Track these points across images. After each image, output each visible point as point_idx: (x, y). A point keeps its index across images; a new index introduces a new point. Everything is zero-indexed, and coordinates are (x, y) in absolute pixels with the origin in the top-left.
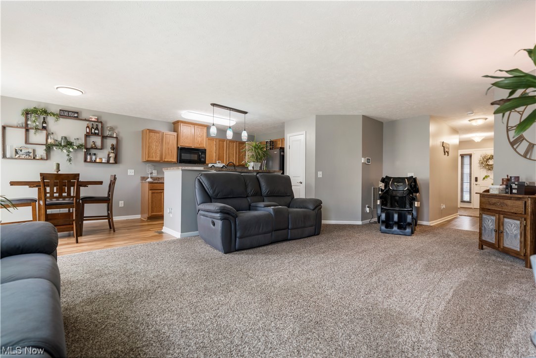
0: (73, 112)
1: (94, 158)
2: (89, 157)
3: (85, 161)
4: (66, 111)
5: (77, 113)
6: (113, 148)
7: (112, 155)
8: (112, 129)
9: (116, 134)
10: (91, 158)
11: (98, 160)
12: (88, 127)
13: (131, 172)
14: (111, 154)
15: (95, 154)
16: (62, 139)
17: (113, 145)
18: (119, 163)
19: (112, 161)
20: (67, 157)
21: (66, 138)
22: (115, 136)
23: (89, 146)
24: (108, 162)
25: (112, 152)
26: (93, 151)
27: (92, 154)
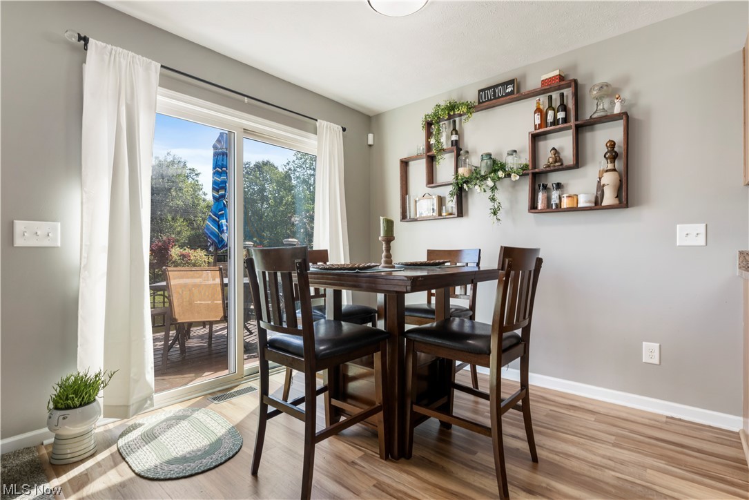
0: (502, 84)
1: (555, 195)
2: (541, 197)
3: (533, 207)
4: (488, 89)
5: (512, 82)
6: (613, 155)
7: (609, 179)
8: (609, 91)
9: (622, 106)
10: (549, 199)
11: (565, 203)
12: (538, 110)
13: (691, 235)
14: (606, 175)
15: (559, 186)
16: (482, 160)
17: (612, 144)
18: (638, 203)
19: (609, 198)
20: (491, 205)
21: (489, 155)
22: (617, 109)
23: (542, 165)
24: (597, 204)
25: (610, 166)
26: (554, 178)
27: (550, 185)
